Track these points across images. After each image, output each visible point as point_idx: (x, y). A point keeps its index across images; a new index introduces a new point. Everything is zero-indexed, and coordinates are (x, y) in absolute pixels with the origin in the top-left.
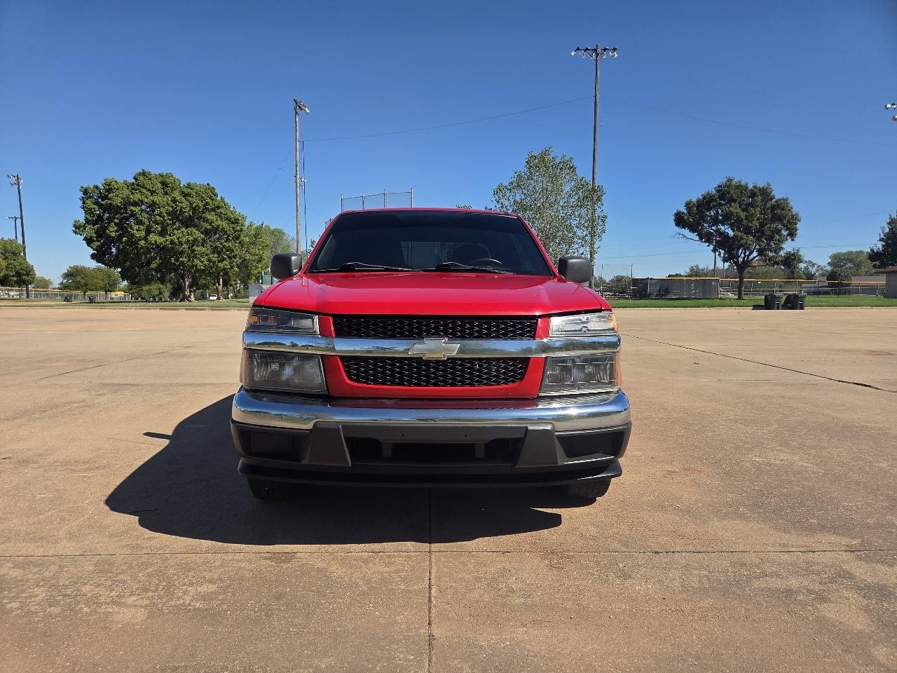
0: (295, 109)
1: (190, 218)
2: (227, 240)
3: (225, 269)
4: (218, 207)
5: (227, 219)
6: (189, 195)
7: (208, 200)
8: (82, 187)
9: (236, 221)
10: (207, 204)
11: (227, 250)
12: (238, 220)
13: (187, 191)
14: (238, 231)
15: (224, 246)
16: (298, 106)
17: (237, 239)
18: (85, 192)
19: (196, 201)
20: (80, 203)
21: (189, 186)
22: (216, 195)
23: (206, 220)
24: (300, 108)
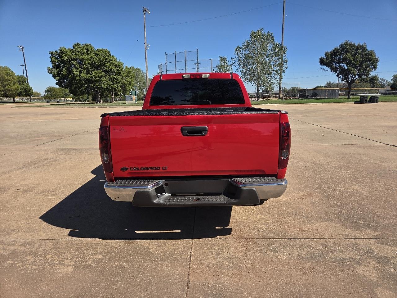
0: (144, 12)
1: (99, 66)
2: (115, 75)
3: (115, 88)
4: (111, 60)
5: (115, 65)
6: (98, 54)
7: (107, 57)
8: (50, 52)
9: (119, 66)
10: (107, 59)
11: (116, 80)
12: (120, 66)
13: (97, 52)
14: (120, 71)
15: (114, 78)
16: (145, 10)
17: (120, 74)
18: (52, 54)
19: (101, 58)
20: (50, 60)
21: (98, 50)
22: (110, 55)
23: (106, 66)
24: (146, 11)
